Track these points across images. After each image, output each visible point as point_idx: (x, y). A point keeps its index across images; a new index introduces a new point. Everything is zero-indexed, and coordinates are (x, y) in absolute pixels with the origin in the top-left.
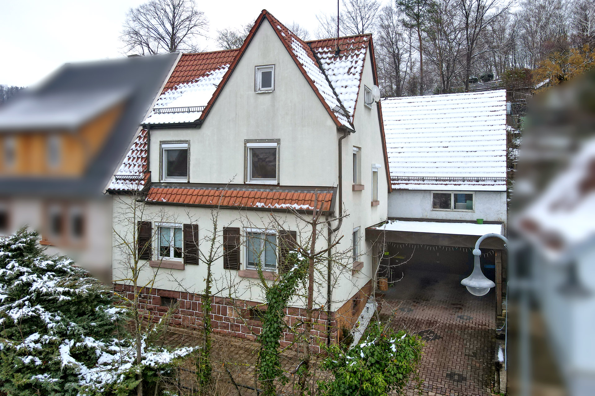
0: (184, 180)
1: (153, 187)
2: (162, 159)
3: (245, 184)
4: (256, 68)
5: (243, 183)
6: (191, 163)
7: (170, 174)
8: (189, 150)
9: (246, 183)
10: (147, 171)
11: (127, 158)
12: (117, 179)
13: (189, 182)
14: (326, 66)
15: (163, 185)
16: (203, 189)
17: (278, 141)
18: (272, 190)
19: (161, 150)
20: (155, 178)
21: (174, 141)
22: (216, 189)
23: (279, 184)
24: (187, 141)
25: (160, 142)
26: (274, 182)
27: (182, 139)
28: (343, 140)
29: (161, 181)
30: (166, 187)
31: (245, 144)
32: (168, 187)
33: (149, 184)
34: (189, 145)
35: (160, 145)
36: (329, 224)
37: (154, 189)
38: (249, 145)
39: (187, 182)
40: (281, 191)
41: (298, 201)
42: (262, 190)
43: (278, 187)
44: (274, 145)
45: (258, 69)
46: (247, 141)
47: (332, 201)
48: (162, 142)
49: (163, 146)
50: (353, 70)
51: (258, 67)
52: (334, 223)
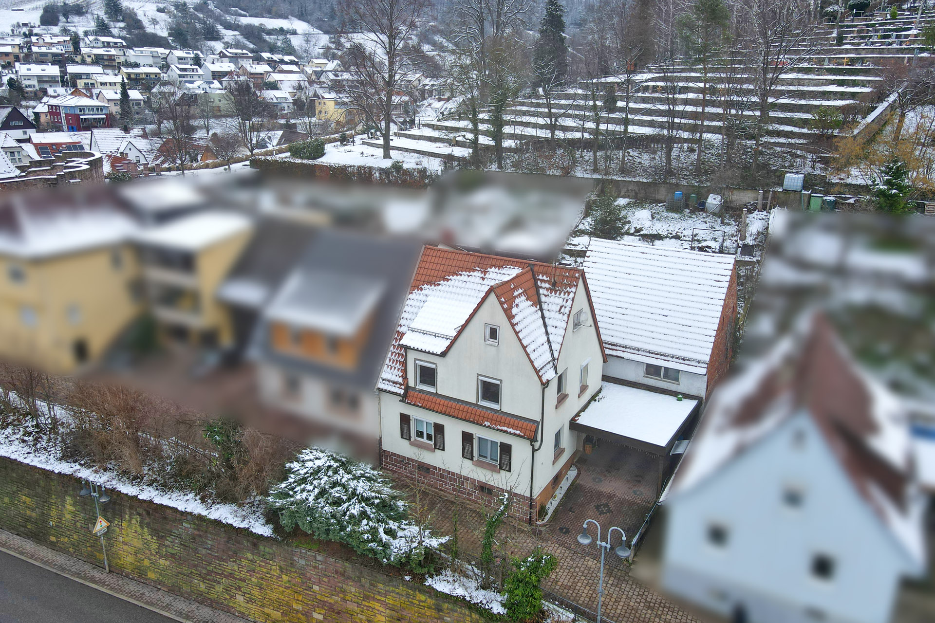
0: (431, 390)
1: (411, 391)
2: (416, 372)
4: (485, 324)
5: (476, 403)
6: (438, 379)
7: (423, 382)
8: (437, 370)
9: (478, 404)
10: (405, 378)
11: (388, 359)
12: (383, 380)
13: (437, 393)
14: (543, 299)
15: (417, 390)
16: (447, 400)
17: (501, 381)
18: (496, 414)
19: (415, 365)
20: (412, 385)
21: (424, 361)
22: (457, 403)
23: (500, 410)
24: (435, 364)
26: (497, 407)
27: (431, 362)
29: (416, 388)
30: (420, 393)
32: (422, 393)
33: (407, 388)
34: (436, 366)
35: (415, 361)
36: (533, 446)
37: (411, 393)
38: (480, 378)
39: (435, 392)
40: (502, 416)
41: (513, 427)
42: (489, 412)
43: (500, 413)
44: (498, 382)
45: (488, 326)
46: (478, 375)
47: (536, 431)
48: (416, 359)
49: (417, 362)
50: (562, 310)
52: (537, 445)
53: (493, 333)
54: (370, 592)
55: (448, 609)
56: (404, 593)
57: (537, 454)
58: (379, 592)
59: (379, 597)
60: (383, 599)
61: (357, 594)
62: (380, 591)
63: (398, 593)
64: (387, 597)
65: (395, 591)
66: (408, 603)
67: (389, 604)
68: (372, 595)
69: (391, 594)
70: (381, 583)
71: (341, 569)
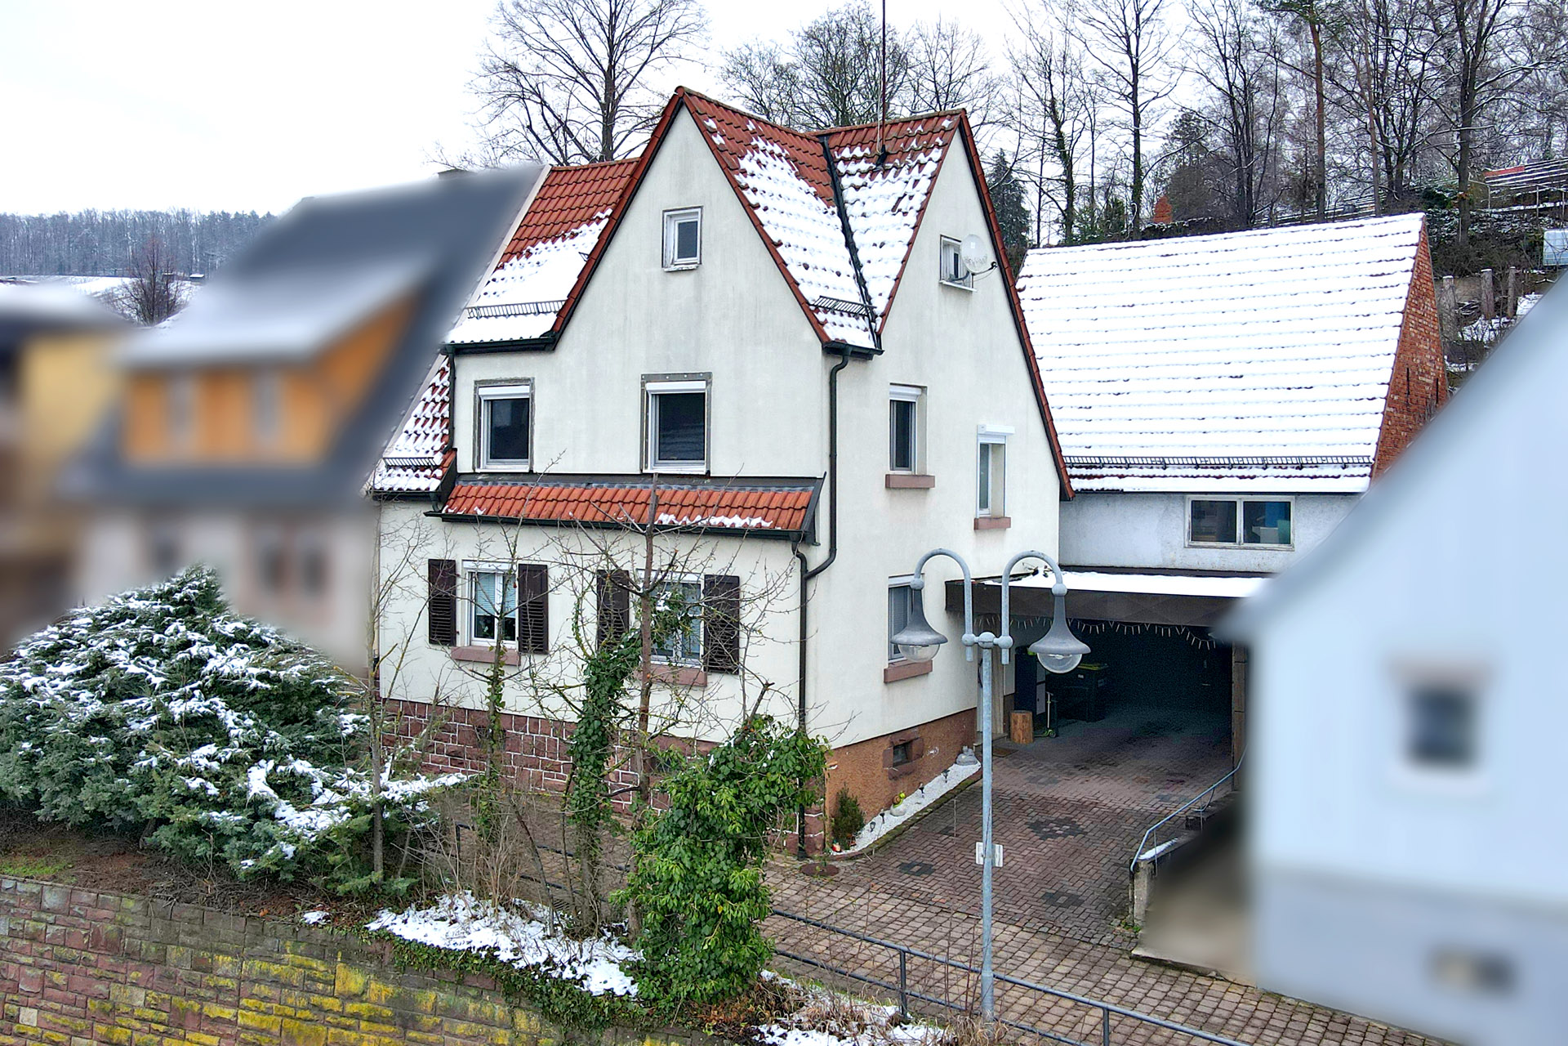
0: (520, 467)
1: (460, 482)
2: (480, 421)
3: (643, 475)
4: (666, 214)
5: (639, 473)
6: (535, 428)
7: (496, 453)
8: (533, 400)
9: (644, 471)
10: (449, 449)
11: (413, 419)
12: (389, 467)
13: (531, 471)
14: (849, 195)
15: (480, 478)
16: (558, 485)
17: (707, 377)
18: (694, 487)
19: (477, 401)
20: (465, 464)
21: (501, 381)
22: (584, 485)
23: (708, 472)
24: (529, 380)
25: (476, 382)
26: (700, 469)
27: (520, 376)
28: (840, 374)
29: (477, 471)
30: (485, 482)
31: (643, 385)
32: (490, 483)
33: (452, 477)
34: (532, 388)
35: (475, 389)
36: (804, 561)
37: (461, 488)
38: (652, 387)
39: (527, 471)
40: (711, 488)
41: (742, 510)
42: (674, 487)
43: (709, 481)
44: (701, 385)
45: (671, 216)
46: (647, 378)
47: (811, 507)
48: (480, 384)
49: (482, 391)
50: (902, 205)
51: (669, 213)
52: (817, 555)
53: (689, 240)
54: (189, 997)
55: (435, 1010)
56: (296, 977)
57: (817, 586)
58: (219, 989)
59: (214, 1010)
60: (228, 1013)
61: (150, 1014)
62: (222, 982)
63: (276, 982)
64: (244, 1002)
65: (268, 973)
66: (307, 1014)
67: (246, 1028)
68: (197, 1007)
69: (256, 989)
70: (227, 953)
71: (110, 927)
